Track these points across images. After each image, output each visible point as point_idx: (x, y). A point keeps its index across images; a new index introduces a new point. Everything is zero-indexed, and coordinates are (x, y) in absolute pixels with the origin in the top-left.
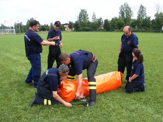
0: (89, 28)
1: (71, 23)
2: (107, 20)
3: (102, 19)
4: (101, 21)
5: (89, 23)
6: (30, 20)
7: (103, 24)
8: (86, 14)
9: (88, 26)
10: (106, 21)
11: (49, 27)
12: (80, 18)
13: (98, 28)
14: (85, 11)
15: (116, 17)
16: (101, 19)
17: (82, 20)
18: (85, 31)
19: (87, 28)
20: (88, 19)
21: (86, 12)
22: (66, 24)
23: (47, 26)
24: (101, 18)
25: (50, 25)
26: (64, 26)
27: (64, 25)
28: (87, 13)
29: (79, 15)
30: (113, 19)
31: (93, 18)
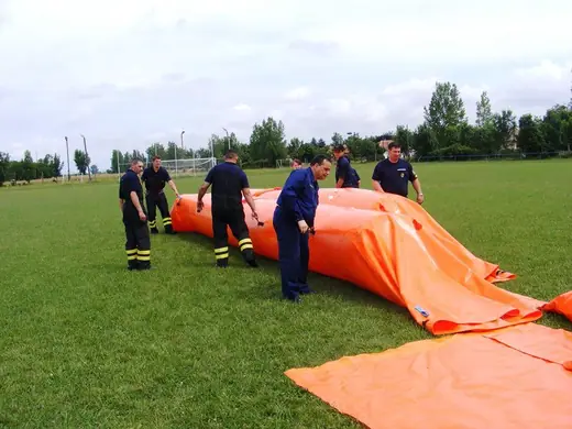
0: (467, 148)
1: (402, 133)
2: (529, 117)
3: (513, 115)
4: (510, 124)
5: (466, 129)
6: (261, 125)
7: (517, 133)
8: (455, 100)
9: (463, 142)
10: (526, 121)
11: (327, 148)
12: (433, 113)
13: (498, 148)
14: (452, 88)
15: (564, 107)
16: (507, 115)
17: (442, 122)
18: (452, 159)
19: (461, 148)
20: (462, 116)
21: (454, 93)
22: (387, 137)
23: (322, 144)
24: (510, 113)
25: (332, 142)
26: (381, 144)
27: (379, 139)
28: (459, 97)
29: (432, 105)
30: (549, 113)
31: (482, 111)
